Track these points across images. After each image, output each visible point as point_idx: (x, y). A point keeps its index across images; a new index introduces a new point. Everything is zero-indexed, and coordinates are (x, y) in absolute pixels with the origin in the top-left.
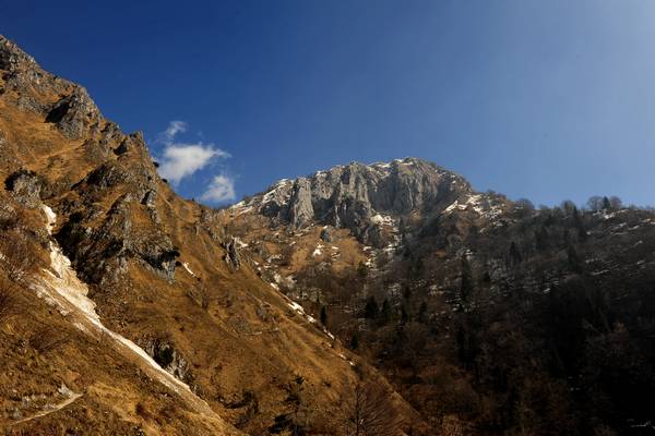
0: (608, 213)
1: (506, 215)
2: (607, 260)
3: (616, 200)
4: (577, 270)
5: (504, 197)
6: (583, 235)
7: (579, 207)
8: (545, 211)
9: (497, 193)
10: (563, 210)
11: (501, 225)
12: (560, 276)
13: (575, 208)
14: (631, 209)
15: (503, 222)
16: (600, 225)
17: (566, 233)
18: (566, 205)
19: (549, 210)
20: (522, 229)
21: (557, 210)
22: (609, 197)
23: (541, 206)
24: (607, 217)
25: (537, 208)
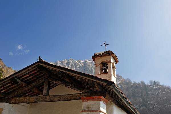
0: (155, 87)
1: (122, 83)
2: (154, 103)
3: (158, 82)
4: (145, 106)
5: (122, 77)
6: (147, 93)
7: (146, 84)
8: (135, 83)
9: (119, 75)
10: (141, 84)
11: (120, 87)
12: (140, 107)
13: (145, 84)
14: (163, 86)
15: (121, 86)
16: (153, 91)
17: (142, 92)
18: (142, 82)
19: (136, 83)
20: (127, 89)
21: (139, 84)
22: (156, 81)
23: (134, 82)
24: (155, 88)
25: (132, 82)
